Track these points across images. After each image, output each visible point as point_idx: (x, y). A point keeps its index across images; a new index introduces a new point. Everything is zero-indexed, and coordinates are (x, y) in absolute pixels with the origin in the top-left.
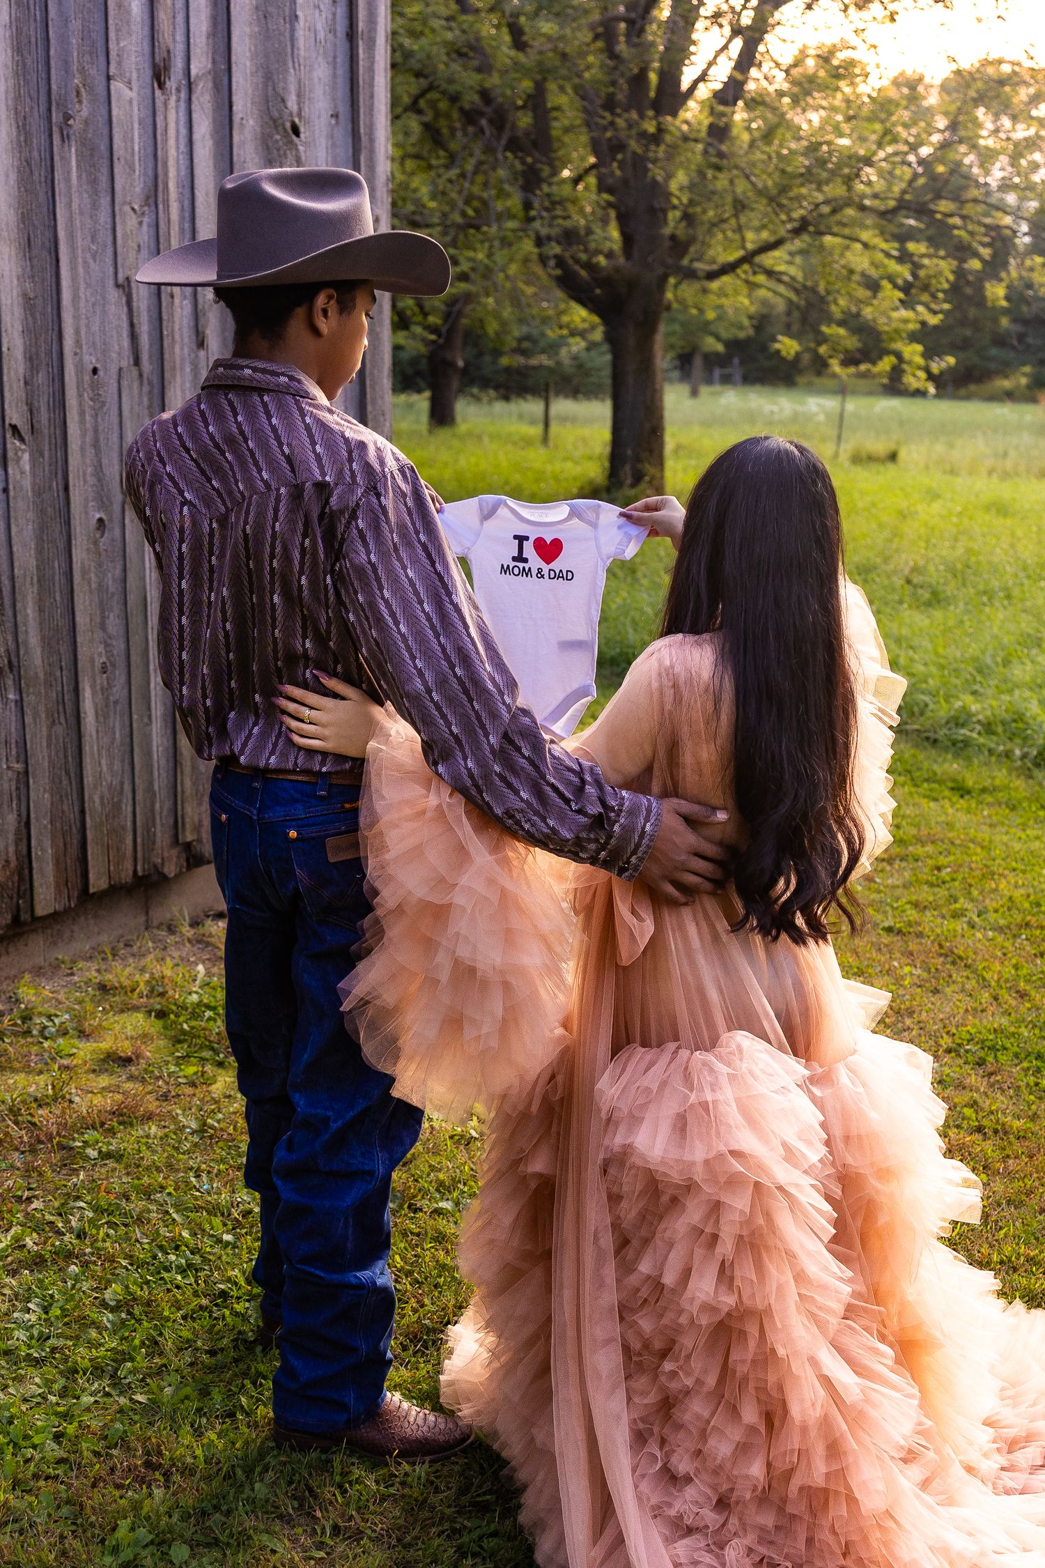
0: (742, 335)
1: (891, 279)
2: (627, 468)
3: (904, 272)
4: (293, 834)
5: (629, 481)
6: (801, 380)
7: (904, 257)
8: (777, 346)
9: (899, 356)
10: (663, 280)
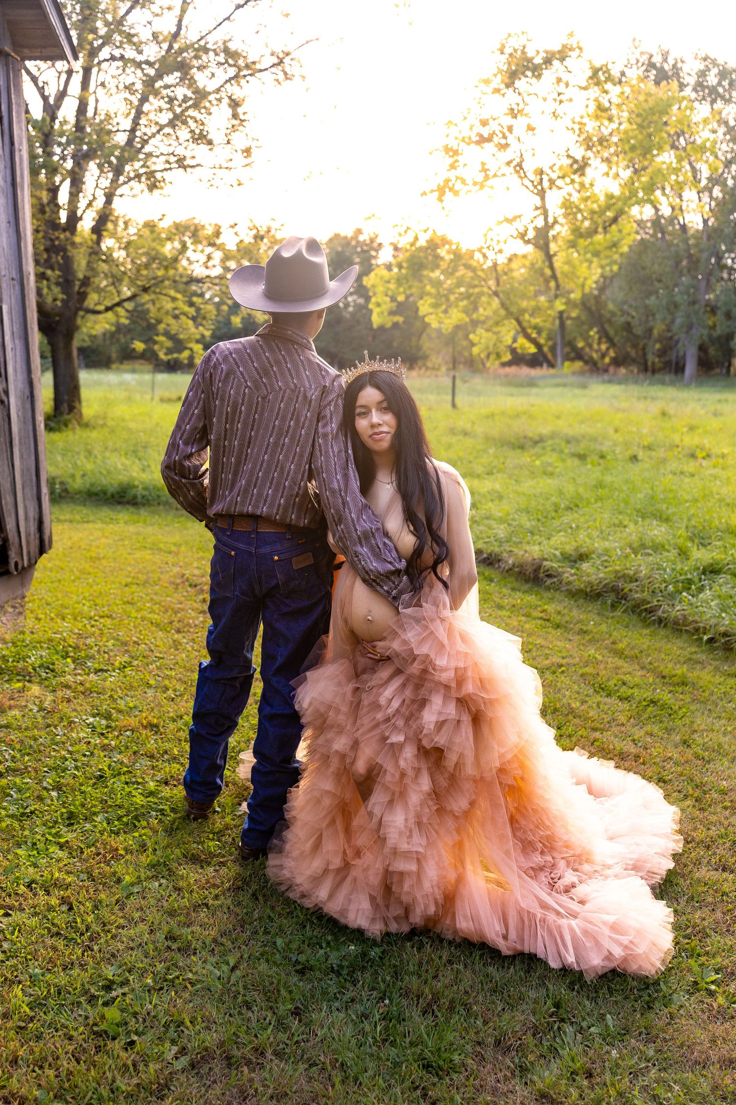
0: (85, 345)
1: (185, 314)
2: (65, 405)
3: (192, 311)
4: (276, 558)
5: (67, 411)
6: (114, 366)
7: (191, 304)
8: (133, 346)
9: (191, 349)
10: (76, 314)
